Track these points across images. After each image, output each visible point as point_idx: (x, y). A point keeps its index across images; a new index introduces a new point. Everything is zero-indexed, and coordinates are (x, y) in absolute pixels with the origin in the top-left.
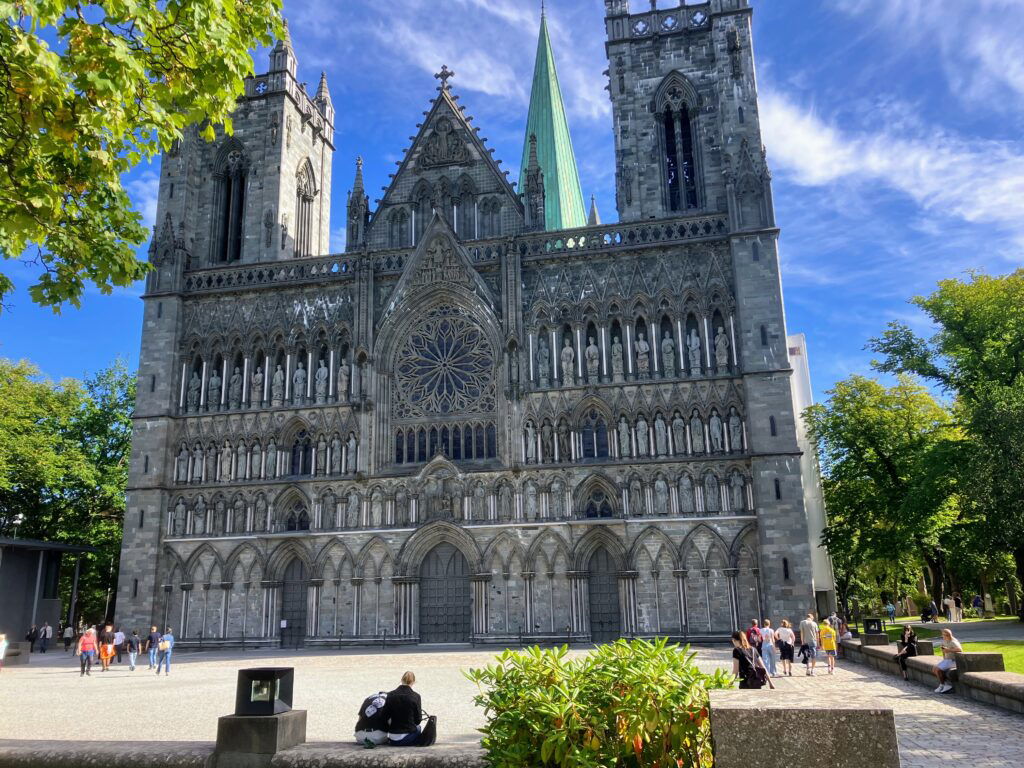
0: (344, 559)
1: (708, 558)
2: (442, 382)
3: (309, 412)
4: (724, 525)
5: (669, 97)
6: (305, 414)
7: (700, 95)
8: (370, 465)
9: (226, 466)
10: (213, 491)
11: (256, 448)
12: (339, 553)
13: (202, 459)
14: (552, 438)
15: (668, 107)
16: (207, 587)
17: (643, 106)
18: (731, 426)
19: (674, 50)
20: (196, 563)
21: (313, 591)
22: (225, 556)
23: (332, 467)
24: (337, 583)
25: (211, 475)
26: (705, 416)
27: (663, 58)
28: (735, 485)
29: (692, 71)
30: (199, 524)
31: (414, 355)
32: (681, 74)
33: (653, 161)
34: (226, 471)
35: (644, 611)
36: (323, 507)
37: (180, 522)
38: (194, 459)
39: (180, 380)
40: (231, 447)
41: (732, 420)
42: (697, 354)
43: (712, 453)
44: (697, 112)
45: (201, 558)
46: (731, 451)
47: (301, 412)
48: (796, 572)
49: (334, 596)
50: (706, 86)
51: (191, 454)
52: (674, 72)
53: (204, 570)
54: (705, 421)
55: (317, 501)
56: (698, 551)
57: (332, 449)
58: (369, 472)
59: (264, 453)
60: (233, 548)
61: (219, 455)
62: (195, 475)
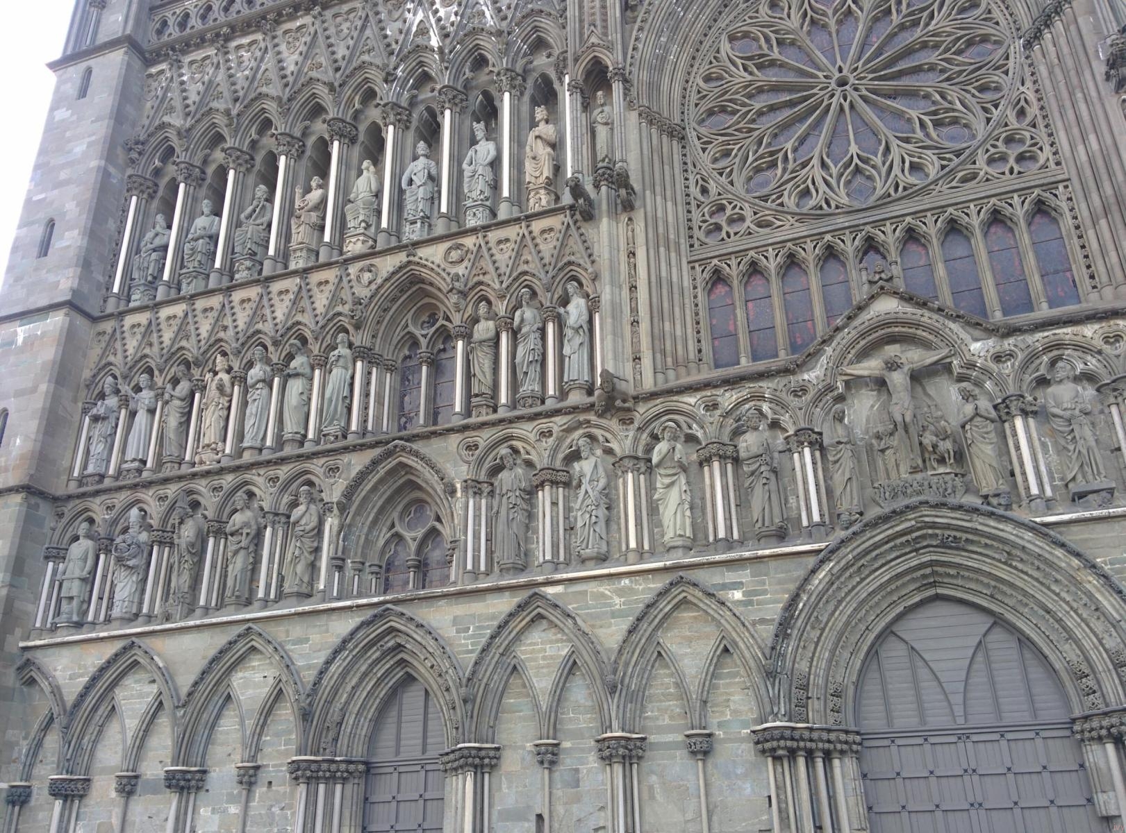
0: (571, 668)
3: (443, 247)
6: (434, 254)
8: (637, 359)
9: (211, 420)
10: (172, 490)
11: (298, 362)
12: (550, 650)
13: (152, 412)
16: (129, 786)
20: (103, 710)
21: (463, 787)
22: (185, 681)
23: (514, 385)
24: (549, 756)
25: (171, 449)
30: (125, 587)
34: (210, 436)
36: (489, 508)
37: (73, 588)
38: (133, 414)
39: (121, 232)
40: (229, 370)
45: (120, 694)
47: (423, 253)
49: (540, 807)
51: (125, 401)
53: (123, 731)
55: (474, 487)
57: (515, 334)
58: (638, 382)
59: (317, 372)
60: (212, 653)
61: (197, 396)
62: (130, 455)
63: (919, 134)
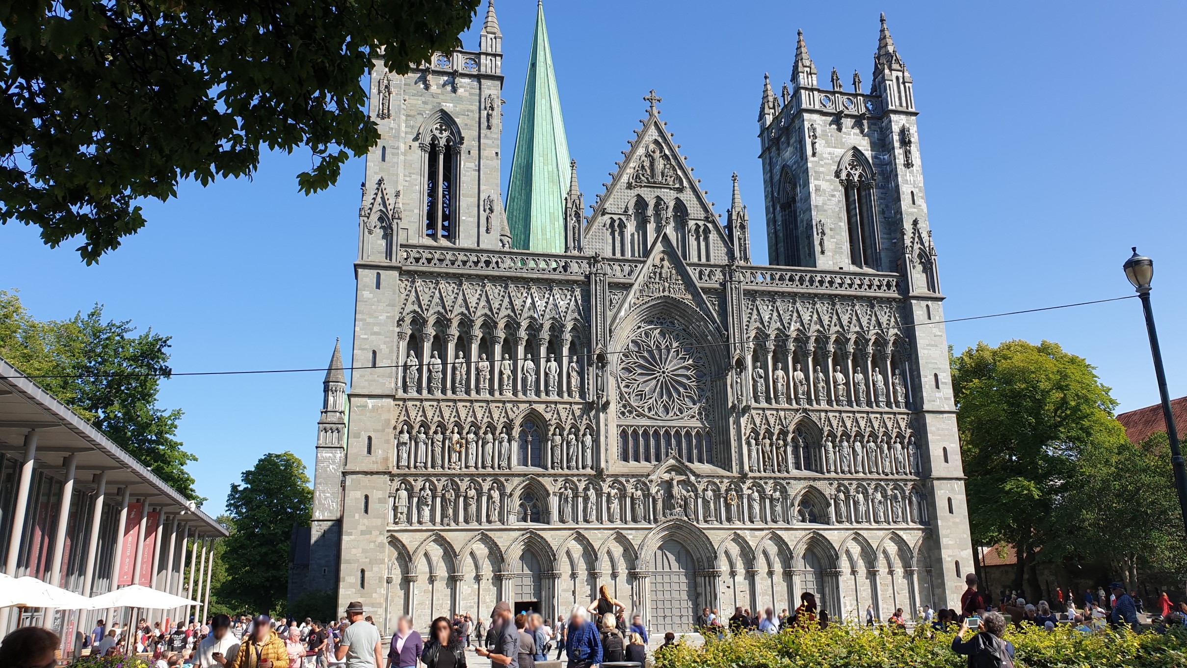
0: (583, 552)
2: (661, 388)
3: (544, 406)
4: (907, 533)
5: (849, 168)
6: (541, 408)
8: (607, 462)
9: (453, 452)
10: (442, 478)
11: (488, 436)
12: (578, 547)
13: (427, 444)
14: (771, 451)
15: (849, 175)
16: (436, 578)
17: (831, 172)
18: (911, 453)
19: (853, 128)
20: (422, 553)
21: (553, 583)
22: (458, 546)
23: (568, 462)
24: (576, 576)
25: (438, 461)
28: (913, 500)
32: (860, 151)
34: (454, 458)
35: (848, 604)
36: (560, 500)
37: (403, 509)
38: (417, 444)
40: (459, 433)
41: (911, 447)
42: (883, 389)
43: (897, 473)
44: (871, 186)
46: (910, 473)
47: (535, 406)
49: (573, 588)
51: (414, 438)
52: (855, 148)
53: (431, 561)
54: (892, 446)
55: (555, 494)
56: (888, 553)
57: (568, 443)
58: (607, 469)
59: (497, 442)
60: (468, 538)
61: (447, 441)
62: (419, 461)
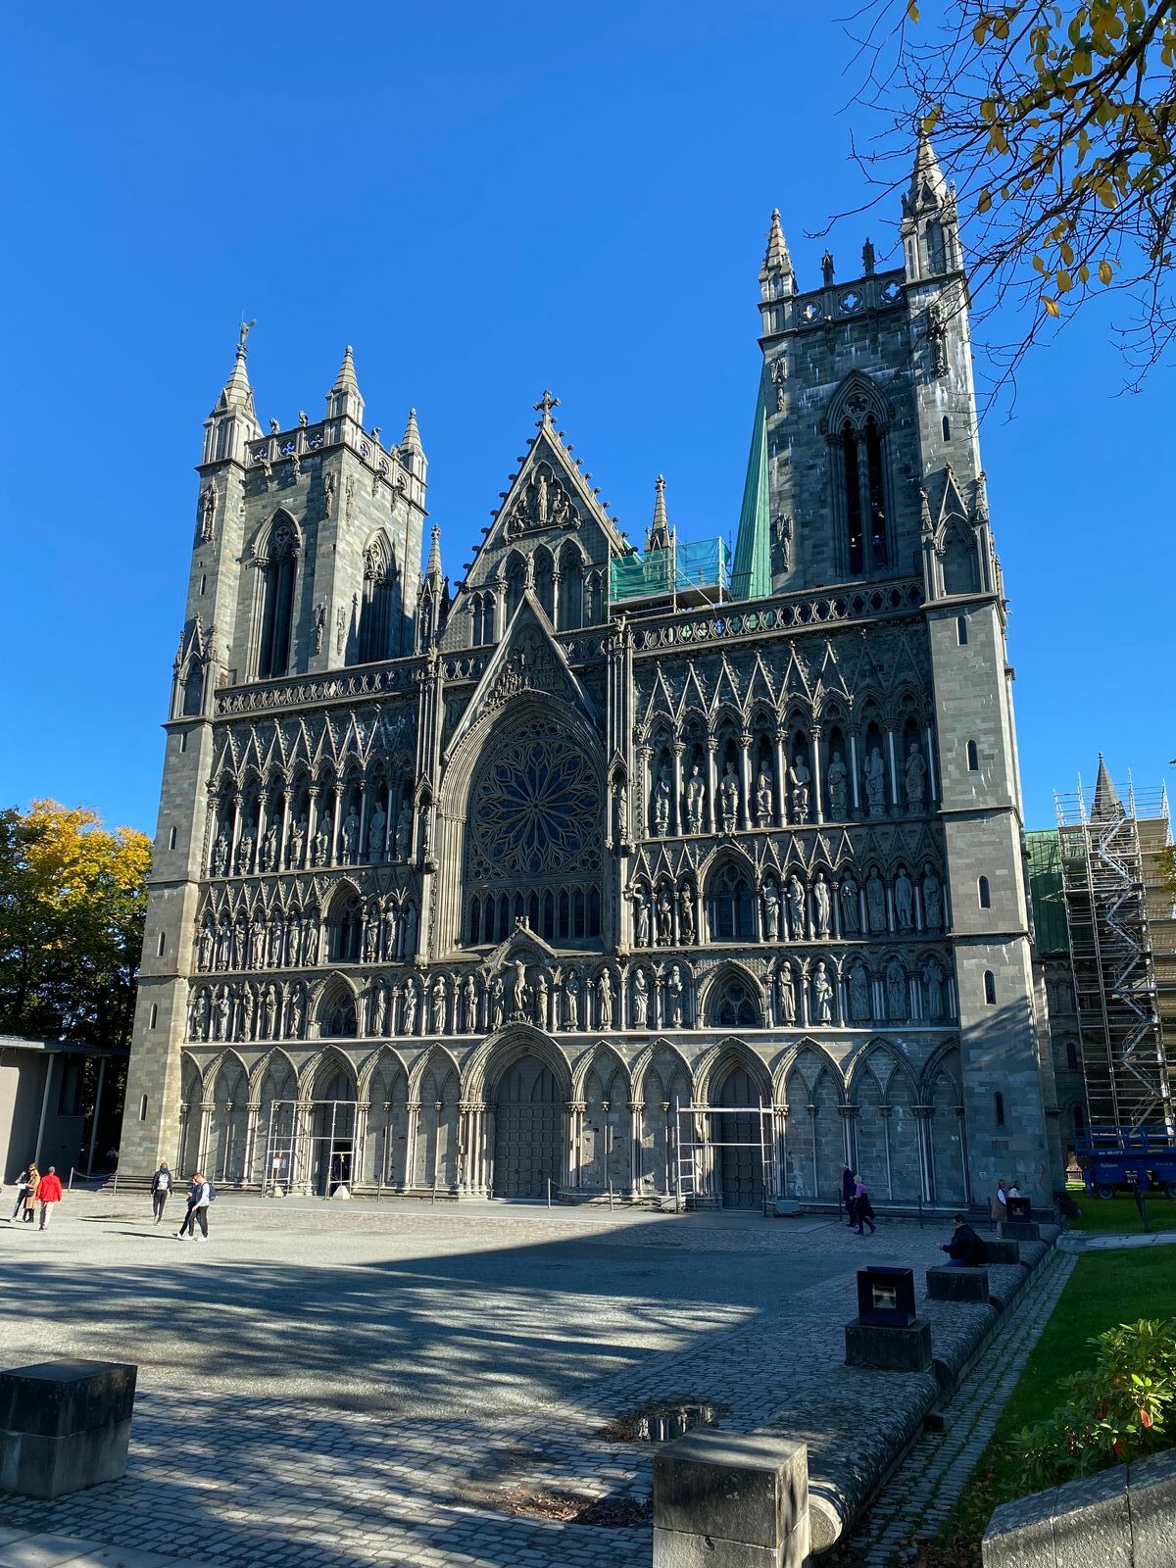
0: (397, 1076)
1: (889, 1089)
2: (532, 830)
3: (359, 875)
4: (912, 1041)
5: (848, 410)
6: (355, 878)
7: (890, 404)
8: (432, 946)
12: (391, 1067)
13: (230, 937)
15: (848, 424)
16: (231, 1108)
17: (810, 427)
18: (926, 892)
19: (856, 340)
20: (219, 1076)
21: (358, 1119)
23: (385, 949)
24: (388, 1109)
25: (240, 959)
26: (888, 877)
27: (840, 354)
28: (929, 980)
29: (881, 369)
31: (497, 793)
32: (865, 376)
33: (823, 503)
35: (796, 1165)
36: (372, 1004)
37: (202, 1020)
38: (221, 938)
39: (208, 833)
40: (265, 921)
41: (927, 882)
42: (879, 784)
43: (898, 931)
44: (886, 430)
45: (226, 1070)
46: (926, 930)
48: (1014, 1114)
49: (384, 1126)
50: (899, 389)
51: (218, 931)
52: (854, 373)
53: (228, 1085)
54: (889, 884)
56: (875, 1078)
57: (386, 924)
58: (431, 957)
59: (303, 929)
61: (250, 933)
62: (221, 958)
63: (560, 842)
